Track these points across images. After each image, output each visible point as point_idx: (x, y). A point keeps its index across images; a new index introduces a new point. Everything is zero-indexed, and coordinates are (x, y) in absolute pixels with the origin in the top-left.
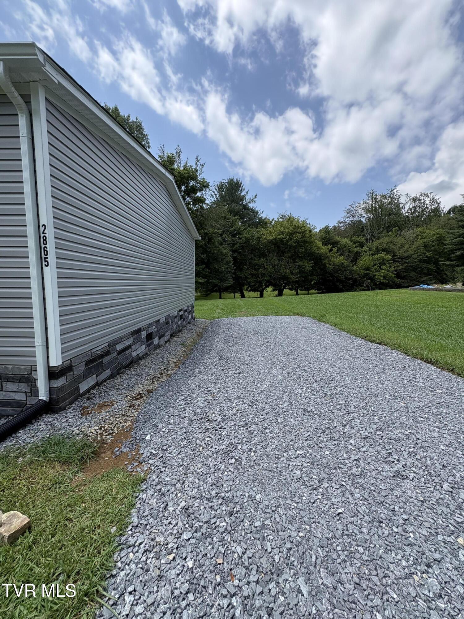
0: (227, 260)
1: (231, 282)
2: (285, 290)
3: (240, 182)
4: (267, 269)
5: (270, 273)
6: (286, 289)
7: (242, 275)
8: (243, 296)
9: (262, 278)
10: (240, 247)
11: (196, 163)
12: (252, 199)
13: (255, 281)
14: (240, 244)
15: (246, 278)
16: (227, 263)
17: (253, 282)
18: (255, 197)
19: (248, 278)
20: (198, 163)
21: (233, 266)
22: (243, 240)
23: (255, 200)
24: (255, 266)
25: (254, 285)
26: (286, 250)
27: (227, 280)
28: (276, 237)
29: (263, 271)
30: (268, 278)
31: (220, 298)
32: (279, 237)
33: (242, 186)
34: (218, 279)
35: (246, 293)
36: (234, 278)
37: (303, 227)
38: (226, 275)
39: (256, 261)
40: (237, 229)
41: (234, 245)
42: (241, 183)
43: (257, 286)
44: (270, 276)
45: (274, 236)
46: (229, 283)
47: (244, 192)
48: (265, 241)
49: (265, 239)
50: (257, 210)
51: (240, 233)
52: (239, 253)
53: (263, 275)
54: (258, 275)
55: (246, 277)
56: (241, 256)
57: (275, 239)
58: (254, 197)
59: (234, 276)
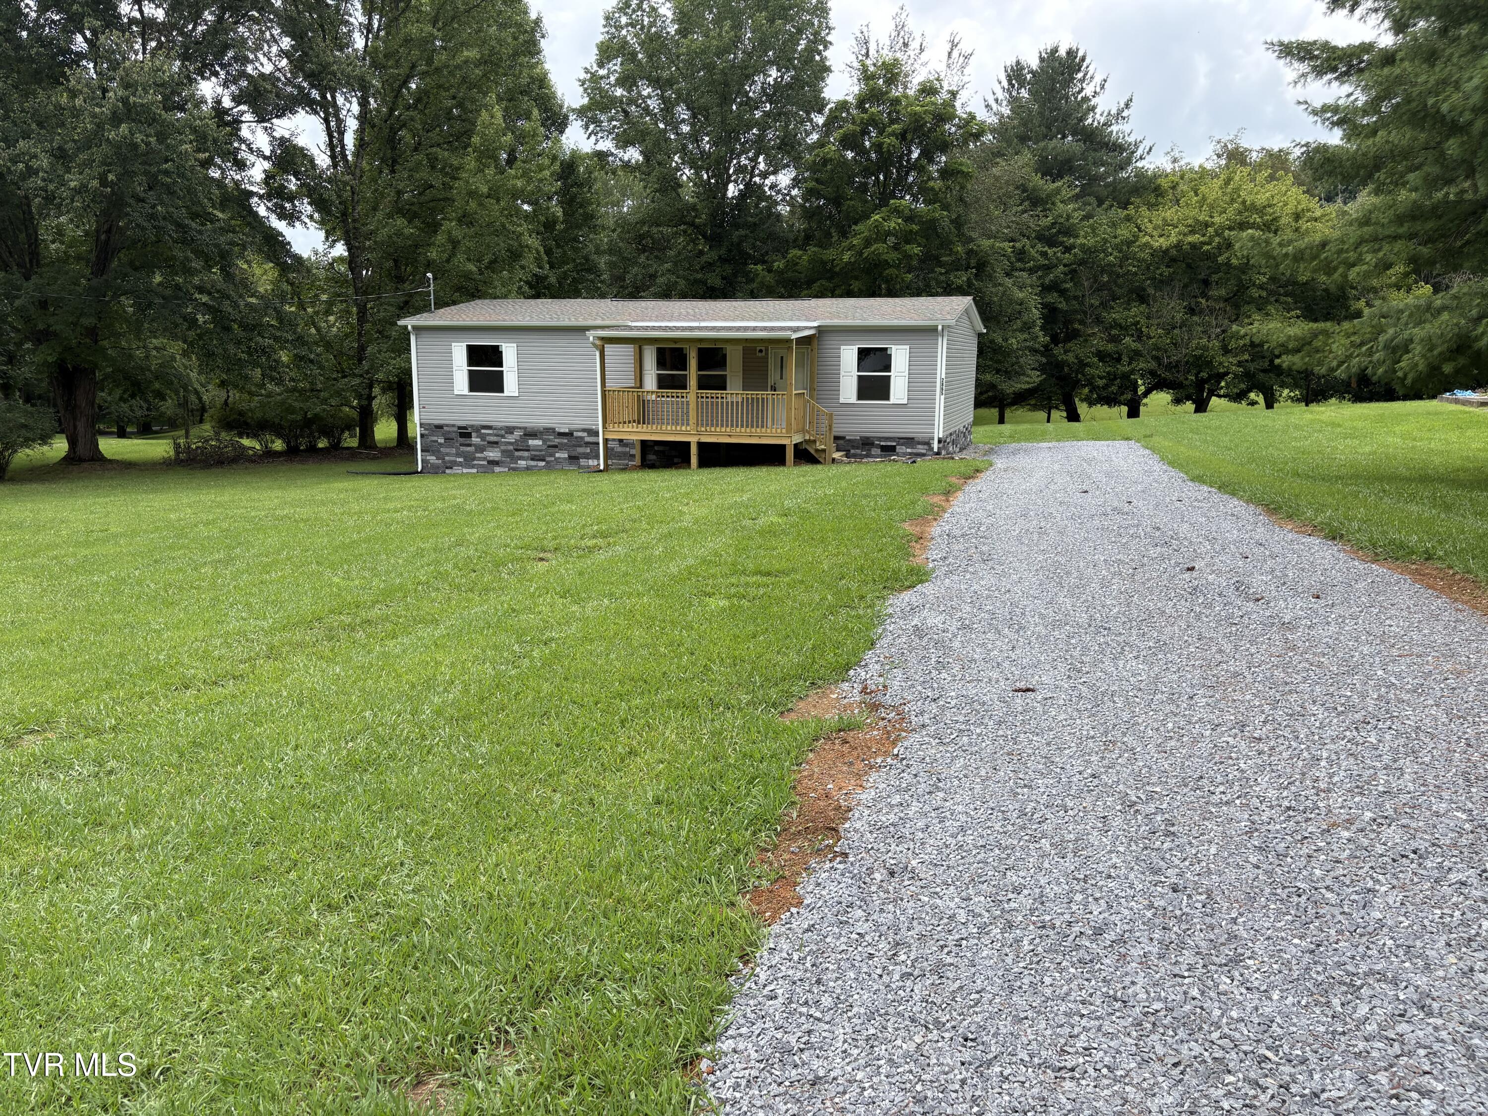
0: (1025, 318)
1: (1034, 378)
2: (1214, 398)
3: (1080, 54)
4: (1149, 337)
5: (1158, 349)
6: (1219, 396)
7: (1070, 358)
8: (1073, 416)
9: (1130, 364)
10: (1065, 274)
11: (950, 54)
12: (1114, 111)
13: (1108, 373)
14: (1065, 266)
15: (1082, 364)
16: (1027, 327)
17: (1101, 378)
18: (1127, 106)
19: (1088, 365)
20: (955, 54)
21: (1041, 333)
22: (1075, 255)
23: (1125, 114)
24: (1112, 327)
25: (1106, 387)
26: (1215, 277)
27: (1024, 374)
28: (1179, 241)
29: (1134, 345)
30: (1153, 365)
31: (1001, 421)
32: (1190, 239)
33: (1085, 65)
34: (998, 371)
35: (1082, 408)
36: (1042, 368)
37: (1270, 206)
38: (1021, 360)
39: (1116, 314)
40: (1062, 220)
41: (1048, 268)
42: (1083, 59)
43: (1114, 389)
44: (1157, 359)
45: (1173, 239)
46: (1028, 383)
47: (1092, 84)
48: (1145, 255)
49: (1147, 245)
50: (1131, 139)
51: (1069, 232)
52: (1063, 292)
53: (1136, 355)
54: (1120, 355)
55: (1081, 362)
56: (1067, 300)
57: (1178, 246)
58: (1122, 105)
59: (1044, 360)
